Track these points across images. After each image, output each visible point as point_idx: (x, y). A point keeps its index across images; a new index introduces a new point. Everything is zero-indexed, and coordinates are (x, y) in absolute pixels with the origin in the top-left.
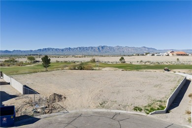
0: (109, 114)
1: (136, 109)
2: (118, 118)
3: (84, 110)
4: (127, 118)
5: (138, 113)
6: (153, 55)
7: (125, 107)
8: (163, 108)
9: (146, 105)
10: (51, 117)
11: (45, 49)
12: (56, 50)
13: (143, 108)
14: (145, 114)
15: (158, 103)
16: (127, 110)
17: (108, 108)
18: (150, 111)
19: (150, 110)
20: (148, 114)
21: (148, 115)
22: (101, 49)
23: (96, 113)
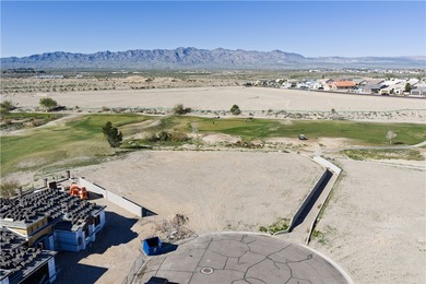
0: (237, 236)
1: (263, 229)
2: (246, 240)
3: (213, 233)
4: (254, 240)
5: (264, 233)
7: (251, 227)
11: (49, 54)
12: (76, 56)
13: (268, 228)
14: (270, 235)
16: (254, 231)
17: (235, 229)
19: (276, 230)
20: (273, 234)
21: (273, 236)
22: (181, 55)
23: (225, 235)
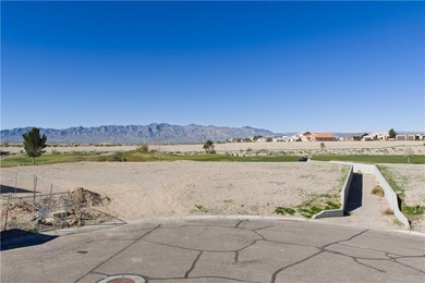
2: (249, 226)
3: (164, 219)
5: (287, 217)
6: (269, 140)
7: (255, 208)
8: (336, 206)
9: (300, 203)
10: (84, 231)
13: (295, 209)
14: (304, 219)
15: (324, 198)
16: (263, 215)
18: (313, 213)
20: (309, 217)
21: (310, 220)
22: (155, 130)
